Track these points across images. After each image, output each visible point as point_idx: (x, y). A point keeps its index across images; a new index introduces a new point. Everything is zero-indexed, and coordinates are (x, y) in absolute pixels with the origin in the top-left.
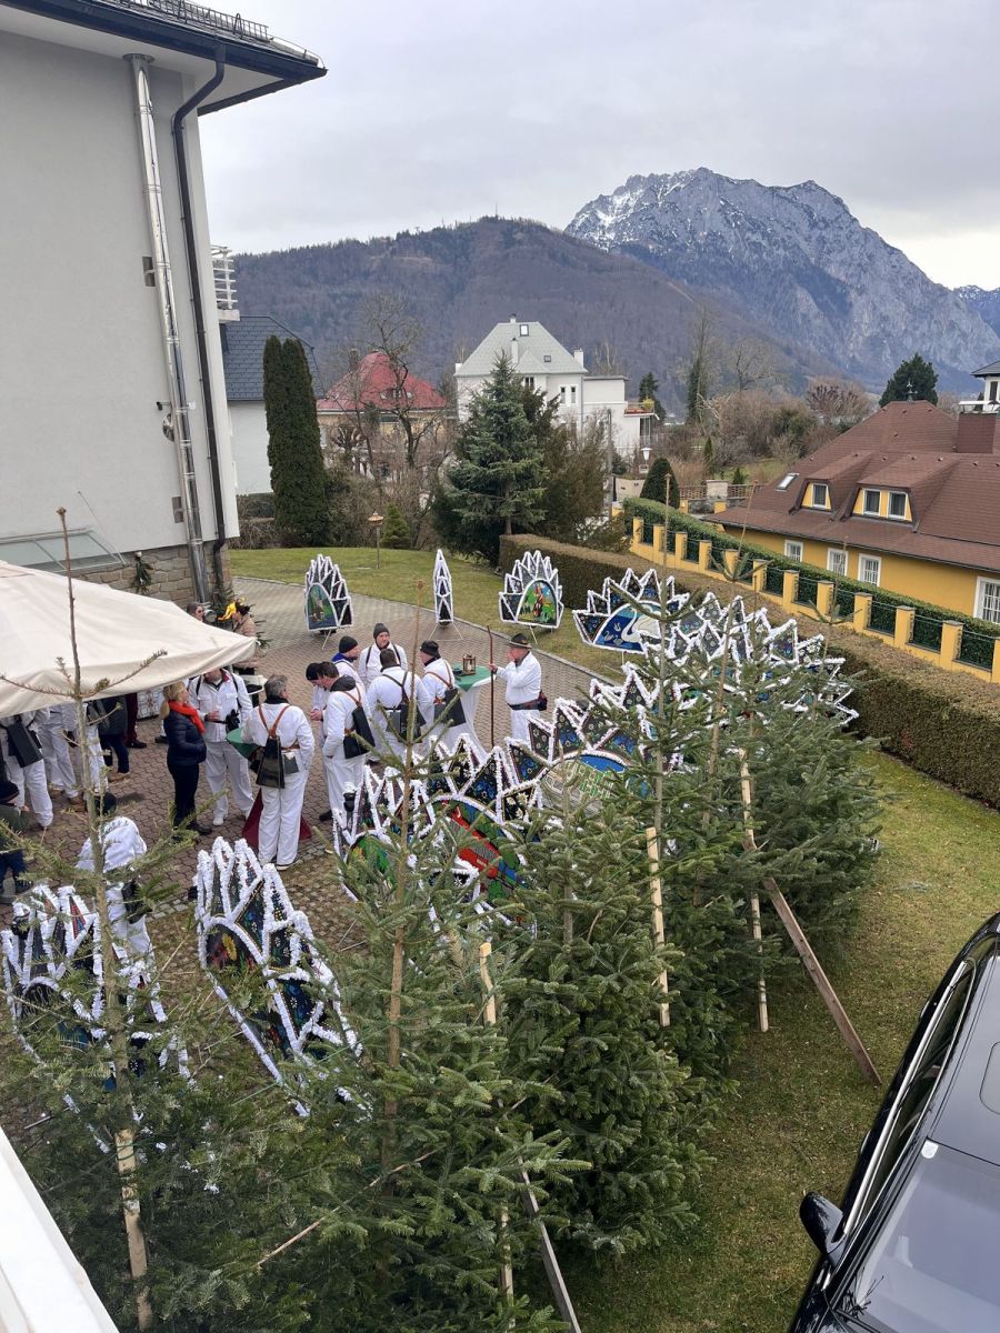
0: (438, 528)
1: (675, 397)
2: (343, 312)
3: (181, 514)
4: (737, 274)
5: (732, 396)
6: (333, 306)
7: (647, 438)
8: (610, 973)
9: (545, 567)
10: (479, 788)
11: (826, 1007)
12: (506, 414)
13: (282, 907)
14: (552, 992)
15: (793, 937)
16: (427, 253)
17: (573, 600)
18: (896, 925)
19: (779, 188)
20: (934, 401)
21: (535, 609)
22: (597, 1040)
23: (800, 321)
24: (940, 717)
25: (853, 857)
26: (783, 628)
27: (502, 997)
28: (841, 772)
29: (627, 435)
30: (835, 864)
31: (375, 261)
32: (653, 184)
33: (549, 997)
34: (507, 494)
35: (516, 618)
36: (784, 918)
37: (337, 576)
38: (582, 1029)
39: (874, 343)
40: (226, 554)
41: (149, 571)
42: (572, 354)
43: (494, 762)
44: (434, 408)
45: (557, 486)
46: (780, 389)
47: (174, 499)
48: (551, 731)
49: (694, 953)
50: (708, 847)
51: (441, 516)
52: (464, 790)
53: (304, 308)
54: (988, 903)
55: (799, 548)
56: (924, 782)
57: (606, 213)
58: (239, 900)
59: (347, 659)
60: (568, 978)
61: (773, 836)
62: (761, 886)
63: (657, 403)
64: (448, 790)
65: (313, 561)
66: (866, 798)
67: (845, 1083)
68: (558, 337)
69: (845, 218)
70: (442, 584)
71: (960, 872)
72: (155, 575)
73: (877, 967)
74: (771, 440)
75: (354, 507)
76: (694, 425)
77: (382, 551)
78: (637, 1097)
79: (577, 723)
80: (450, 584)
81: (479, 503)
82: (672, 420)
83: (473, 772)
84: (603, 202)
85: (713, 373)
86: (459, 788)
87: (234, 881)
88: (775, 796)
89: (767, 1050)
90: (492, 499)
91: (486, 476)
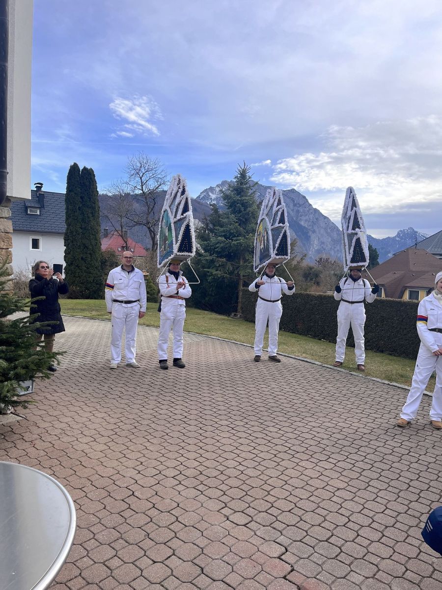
34: (242, 262)
57: (213, 193)
69: (307, 204)
84: (211, 189)
90: (232, 264)
91: (230, 246)
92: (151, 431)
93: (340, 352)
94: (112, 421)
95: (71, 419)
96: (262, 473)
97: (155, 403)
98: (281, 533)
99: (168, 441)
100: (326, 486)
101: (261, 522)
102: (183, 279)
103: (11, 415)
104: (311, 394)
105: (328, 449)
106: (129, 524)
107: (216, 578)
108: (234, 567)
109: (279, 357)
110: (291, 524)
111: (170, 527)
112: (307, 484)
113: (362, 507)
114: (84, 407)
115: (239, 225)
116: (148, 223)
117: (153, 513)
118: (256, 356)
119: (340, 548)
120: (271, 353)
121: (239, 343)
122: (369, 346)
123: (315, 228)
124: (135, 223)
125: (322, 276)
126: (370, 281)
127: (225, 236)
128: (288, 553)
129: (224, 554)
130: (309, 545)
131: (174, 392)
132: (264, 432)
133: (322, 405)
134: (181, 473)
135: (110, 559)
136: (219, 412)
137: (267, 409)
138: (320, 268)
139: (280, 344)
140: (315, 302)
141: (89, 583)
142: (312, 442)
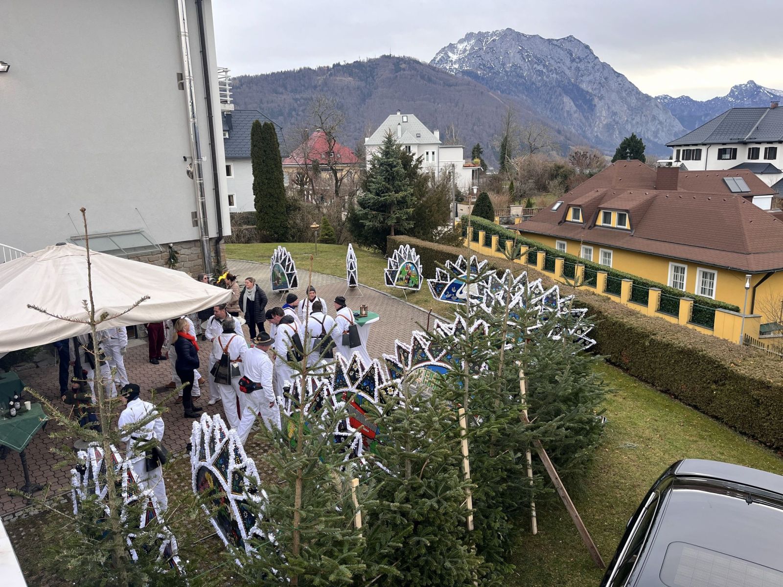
0: (351, 232)
1: (493, 158)
2: (301, 108)
3: (197, 222)
4: (529, 88)
5: (526, 157)
6: (296, 105)
7: (476, 181)
8: (433, 497)
9: (412, 254)
10: (365, 384)
11: (572, 520)
12: (391, 166)
13: (240, 456)
14: (396, 509)
15: (551, 476)
16: (350, 75)
17: (428, 273)
18: (617, 470)
19: (553, 40)
20: (643, 160)
21: (406, 279)
22: (424, 539)
23: (565, 115)
24: (644, 344)
25: (588, 428)
26: (551, 291)
27: (366, 512)
28: (584, 376)
29: (464, 179)
30: (577, 432)
31: (320, 80)
32: (480, 37)
33: (395, 512)
34: (392, 212)
35: (394, 284)
36: (546, 465)
37: (289, 259)
38: (416, 532)
39: (609, 128)
40: (223, 246)
41: (177, 255)
42: (433, 133)
43: (374, 368)
44: (350, 164)
45: (421, 208)
46: (554, 153)
47: (192, 213)
48: (410, 351)
49: (488, 486)
50: (496, 420)
51: (353, 225)
52: (356, 386)
53: (279, 106)
54: (673, 457)
55: (564, 245)
56: (635, 383)
57: (454, 53)
58: (215, 451)
59: (291, 307)
60: (407, 500)
61: (539, 414)
62: (532, 445)
63: (482, 161)
64: (346, 386)
65: (275, 250)
66: (597, 391)
67: (584, 566)
68: (425, 123)
69: (591, 56)
70: (351, 264)
71: (656, 437)
72: (180, 257)
73: (605, 495)
74: (549, 183)
75: (303, 219)
76: (503, 174)
77: (318, 245)
78: (450, 575)
79: (426, 345)
80: (356, 264)
81: (375, 217)
82: (491, 171)
83: (361, 375)
84: (452, 47)
85: (515, 143)
86: (353, 384)
87: (212, 439)
88: (539, 390)
89: (536, 545)
123: (604, 92)
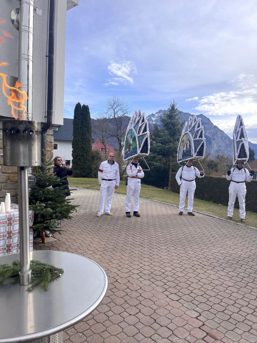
19: (195, 115)
32: (165, 112)
34: (171, 158)
69: (210, 123)
90: (165, 159)
91: (165, 149)
92: (124, 249)
93: (230, 211)
94: (103, 243)
95: (82, 241)
96: (186, 275)
97: (125, 235)
98: (197, 306)
99: (133, 255)
100: (222, 284)
101: (186, 300)
102: (139, 168)
103: (51, 237)
104: (213, 234)
105: (223, 264)
106: (116, 295)
107: (163, 325)
108: (172, 321)
109: (194, 213)
110: (202, 302)
111: (137, 298)
112: (211, 282)
113: (243, 296)
114: (88, 235)
115: (170, 136)
116: (118, 135)
117: (128, 291)
118: (180, 212)
119: (230, 316)
120: (189, 211)
121: (170, 204)
122: (248, 209)
123: (215, 137)
124: (110, 136)
125: (219, 166)
126: (249, 169)
127: (162, 143)
128: (201, 316)
129: (167, 314)
130: (213, 313)
131: (135, 230)
132: (186, 253)
133: (220, 241)
134: (141, 272)
135: (107, 312)
136: (160, 242)
137: (187, 242)
138: (218, 161)
139: (194, 205)
140: (215, 181)
141: (97, 323)
142: (214, 261)
